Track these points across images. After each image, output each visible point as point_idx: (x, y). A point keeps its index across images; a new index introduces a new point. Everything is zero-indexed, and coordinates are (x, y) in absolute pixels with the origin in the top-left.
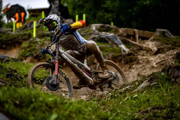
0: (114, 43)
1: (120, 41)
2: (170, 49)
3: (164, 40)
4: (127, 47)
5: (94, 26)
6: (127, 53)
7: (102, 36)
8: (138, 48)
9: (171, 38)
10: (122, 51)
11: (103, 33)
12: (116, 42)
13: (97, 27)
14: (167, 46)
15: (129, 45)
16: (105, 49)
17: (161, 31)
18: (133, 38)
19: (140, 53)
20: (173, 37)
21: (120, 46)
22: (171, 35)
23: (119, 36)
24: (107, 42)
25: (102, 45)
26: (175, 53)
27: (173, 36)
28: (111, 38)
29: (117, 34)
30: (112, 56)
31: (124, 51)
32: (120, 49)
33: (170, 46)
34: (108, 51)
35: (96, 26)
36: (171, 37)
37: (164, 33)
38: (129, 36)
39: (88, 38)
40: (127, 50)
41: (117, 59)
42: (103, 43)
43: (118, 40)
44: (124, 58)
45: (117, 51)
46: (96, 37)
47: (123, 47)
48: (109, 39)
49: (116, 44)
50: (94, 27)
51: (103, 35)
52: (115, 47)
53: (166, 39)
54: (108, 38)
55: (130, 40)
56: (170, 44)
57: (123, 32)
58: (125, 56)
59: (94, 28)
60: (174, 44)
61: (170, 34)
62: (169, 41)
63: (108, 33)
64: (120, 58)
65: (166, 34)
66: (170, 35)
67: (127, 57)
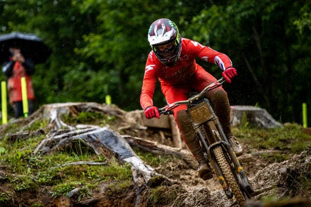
0: (109, 153)
1: (127, 146)
2: (270, 159)
3: (253, 135)
4: (148, 162)
5: (52, 108)
6: (148, 178)
7: (75, 134)
8: (180, 162)
9: (273, 130)
10: (134, 174)
11: (79, 126)
12: (116, 149)
13: (63, 112)
14: (262, 152)
15: (154, 155)
16: (86, 172)
17: (242, 111)
18: (166, 137)
19: (187, 177)
20: (279, 127)
21: (128, 160)
22: (273, 121)
23: (124, 131)
24: (92, 152)
25: (75, 161)
26: (284, 170)
27: (278, 124)
28: (100, 138)
29: (120, 128)
30: (107, 189)
31: (141, 175)
32: (129, 168)
33: (270, 151)
34: (94, 177)
35: (59, 110)
36: (272, 127)
37: (250, 116)
38: (153, 131)
39: (35, 144)
40: (148, 171)
41: (121, 198)
42: (79, 155)
43: (122, 145)
44: (141, 193)
45: (121, 176)
46: (58, 140)
47: (136, 162)
48: (97, 143)
49: (117, 156)
50: (52, 111)
51: (78, 131)
52: (114, 163)
53: (259, 132)
54: (94, 141)
55: (156, 143)
56: (271, 145)
57: (137, 120)
58: (142, 188)
59: (54, 116)
60: (281, 145)
61: (269, 117)
62: (266, 139)
63: (93, 127)
64: (131, 194)
65: (257, 119)
66: (269, 121)
67: (150, 190)
